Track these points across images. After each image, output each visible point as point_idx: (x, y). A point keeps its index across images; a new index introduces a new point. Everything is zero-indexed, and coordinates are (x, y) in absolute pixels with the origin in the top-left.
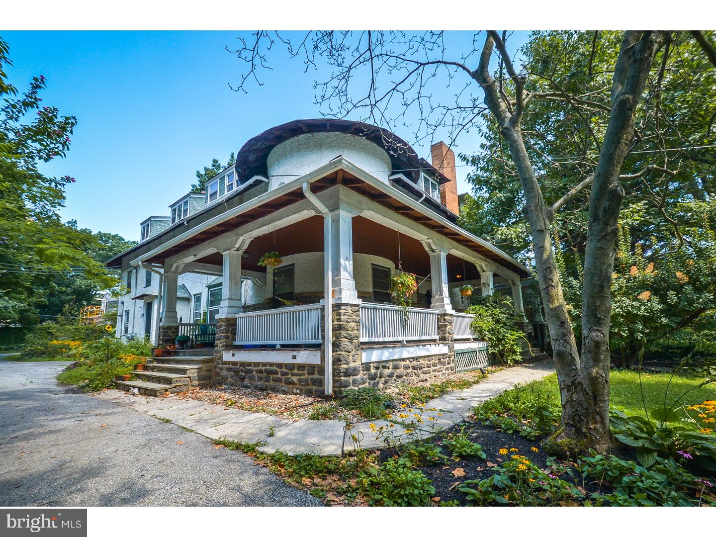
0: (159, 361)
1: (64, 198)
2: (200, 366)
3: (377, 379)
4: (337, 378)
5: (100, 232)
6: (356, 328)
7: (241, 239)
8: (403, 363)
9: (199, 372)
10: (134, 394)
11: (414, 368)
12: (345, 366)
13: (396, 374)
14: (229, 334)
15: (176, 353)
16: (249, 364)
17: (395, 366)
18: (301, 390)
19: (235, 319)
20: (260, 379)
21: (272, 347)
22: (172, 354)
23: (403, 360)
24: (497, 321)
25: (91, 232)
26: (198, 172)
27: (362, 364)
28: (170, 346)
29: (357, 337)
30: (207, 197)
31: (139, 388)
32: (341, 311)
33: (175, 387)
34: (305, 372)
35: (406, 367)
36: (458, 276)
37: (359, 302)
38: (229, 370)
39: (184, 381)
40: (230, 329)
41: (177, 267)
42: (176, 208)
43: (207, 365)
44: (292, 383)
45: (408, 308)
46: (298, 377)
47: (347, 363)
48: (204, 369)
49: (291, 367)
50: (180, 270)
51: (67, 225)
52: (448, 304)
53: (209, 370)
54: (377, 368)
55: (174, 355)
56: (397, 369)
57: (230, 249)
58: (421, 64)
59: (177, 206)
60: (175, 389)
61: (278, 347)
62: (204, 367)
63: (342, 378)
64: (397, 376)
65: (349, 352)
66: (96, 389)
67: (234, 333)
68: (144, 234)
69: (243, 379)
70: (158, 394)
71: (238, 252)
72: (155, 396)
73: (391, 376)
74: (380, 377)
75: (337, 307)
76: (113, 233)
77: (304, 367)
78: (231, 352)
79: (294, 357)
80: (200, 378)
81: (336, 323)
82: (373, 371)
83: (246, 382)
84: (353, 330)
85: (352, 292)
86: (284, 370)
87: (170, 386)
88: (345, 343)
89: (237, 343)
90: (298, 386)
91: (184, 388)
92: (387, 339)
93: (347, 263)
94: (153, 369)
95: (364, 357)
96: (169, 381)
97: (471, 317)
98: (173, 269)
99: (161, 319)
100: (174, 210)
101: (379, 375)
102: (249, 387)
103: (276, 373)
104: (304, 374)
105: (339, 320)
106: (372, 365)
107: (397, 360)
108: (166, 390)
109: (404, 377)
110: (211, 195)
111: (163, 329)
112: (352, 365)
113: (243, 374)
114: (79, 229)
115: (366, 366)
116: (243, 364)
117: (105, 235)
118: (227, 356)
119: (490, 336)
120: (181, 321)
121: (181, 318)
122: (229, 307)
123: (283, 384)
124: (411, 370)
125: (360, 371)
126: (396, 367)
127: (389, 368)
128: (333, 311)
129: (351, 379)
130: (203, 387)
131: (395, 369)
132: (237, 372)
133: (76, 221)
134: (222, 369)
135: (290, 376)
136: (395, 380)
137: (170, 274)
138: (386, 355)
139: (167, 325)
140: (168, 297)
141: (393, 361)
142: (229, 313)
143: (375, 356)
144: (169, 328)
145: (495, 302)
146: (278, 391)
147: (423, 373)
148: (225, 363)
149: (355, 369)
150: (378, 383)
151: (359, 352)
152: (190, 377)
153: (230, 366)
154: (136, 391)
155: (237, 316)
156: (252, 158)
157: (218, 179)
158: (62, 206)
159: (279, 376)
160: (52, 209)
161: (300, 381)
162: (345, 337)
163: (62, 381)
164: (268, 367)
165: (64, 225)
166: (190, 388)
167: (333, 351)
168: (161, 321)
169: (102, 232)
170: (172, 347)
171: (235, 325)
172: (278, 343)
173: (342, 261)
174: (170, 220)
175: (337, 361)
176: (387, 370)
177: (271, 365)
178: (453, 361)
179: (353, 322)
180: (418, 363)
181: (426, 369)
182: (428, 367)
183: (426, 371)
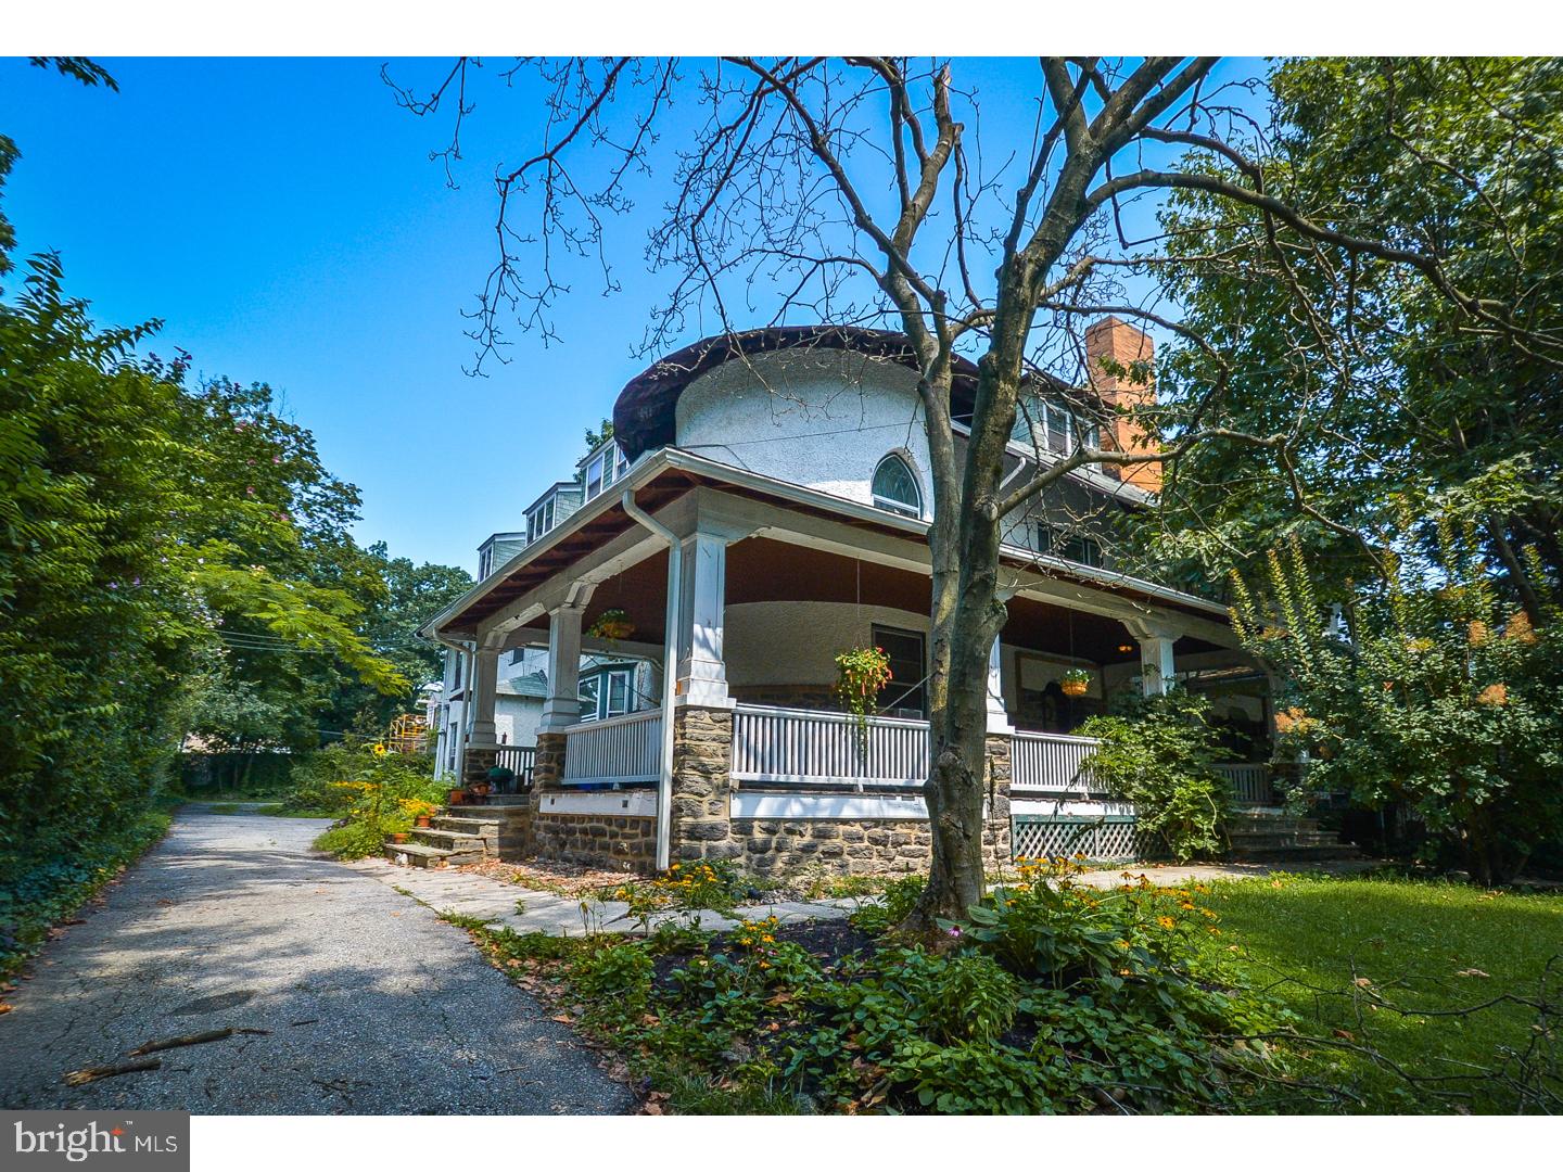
0: (455, 813)
1: (359, 502)
2: (504, 821)
3: (770, 853)
4: (676, 842)
5: (427, 564)
6: (720, 752)
7: (576, 585)
8: (841, 828)
9: (500, 832)
10: (400, 864)
11: (875, 841)
12: (690, 820)
13: (821, 848)
14: (553, 764)
15: (485, 800)
16: (572, 818)
17: (819, 831)
18: (633, 865)
19: (565, 737)
20: (585, 844)
21: (605, 788)
22: (479, 800)
23: (845, 822)
24: (1167, 757)
25: (411, 564)
26: (589, 433)
27: (732, 820)
28: (479, 787)
29: (723, 769)
30: (583, 492)
31: (409, 854)
32: (687, 719)
33: (458, 854)
34: (639, 831)
35: (850, 838)
36: (1123, 649)
37: (732, 703)
38: (548, 829)
39: (475, 845)
40: (556, 754)
41: (496, 638)
42: (538, 513)
43: (517, 819)
44: (620, 852)
45: (870, 720)
46: (629, 841)
47: (695, 815)
48: (511, 826)
49: (622, 822)
50: (501, 645)
51: (370, 553)
52: (995, 713)
53: (521, 830)
54: (771, 831)
55: (483, 804)
56: (825, 837)
57: (559, 606)
58: (818, 262)
59: (536, 512)
60: (457, 858)
61: (616, 787)
62: (512, 822)
63: (683, 841)
64: (823, 853)
65: (702, 795)
66: (354, 856)
67: (562, 764)
68: (482, 570)
69: (563, 845)
70: (429, 864)
71: (576, 611)
72: (425, 867)
73: (808, 849)
74: (779, 849)
75: (682, 711)
76: (450, 566)
77: (638, 822)
78: (550, 796)
79: (625, 804)
80: (503, 843)
81: (679, 741)
82: (759, 836)
83: (567, 851)
84: (714, 754)
85: (717, 686)
86: (614, 828)
87: (451, 853)
88: (693, 778)
89: (565, 781)
90: (629, 858)
91: (472, 857)
92: (809, 779)
93: (709, 632)
94: (440, 825)
95: (736, 807)
96: (449, 843)
97: (1085, 745)
98: (488, 643)
99: (467, 736)
100: (531, 520)
101: (773, 845)
102: (570, 861)
103: (602, 833)
104: (636, 836)
105: (683, 736)
106: (756, 824)
107: (827, 821)
108: (443, 858)
109: (846, 857)
110: (590, 488)
111: (470, 754)
112: (707, 819)
113: (564, 836)
114: (390, 560)
115: (743, 826)
116: (567, 819)
117: (435, 569)
118: (546, 805)
119: (1143, 791)
120: (504, 742)
121: (505, 736)
122: (554, 713)
123: (611, 854)
124: (866, 843)
125: (726, 832)
126: (822, 835)
127: (802, 835)
128: (676, 719)
129: (703, 846)
130: (505, 858)
131: (819, 837)
132: (556, 833)
133: (385, 544)
134: (538, 828)
135: (619, 839)
136: (819, 860)
137: (484, 651)
138: (795, 808)
139: (476, 747)
140: (481, 697)
141: (814, 821)
142: (553, 724)
143: (766, 807)
144: (479, 753)
145: (1173, 710)
146: (604, 867)
147: (903, 854)
148: (543, 817)
149: (713, 827)
150: (773, 860)
151: (724, 798)
152: (485, 840)
153: (549, 822)
154: (403, 858)
155: (568, 730)
156: (644, 413)
157: (603, 454)
158: (356, 518)
159: (607, 839)
160: (340, 524)
161: (632, 846)
162: (694, 768)
163: (318, 846)
164: (595, 824)
165: (366, 553)
166: (486, 859)
167: (673, 793)
168: (467, 741)
169: (431, 564)
170: (483, 788)
171: (564, 746)
172: (616, 780)
173: (697, 628)
174: (525, 538)
175: (676, 810)
176: (798, 837)
177: (599, 818)
178: (1004, 838)
179: (714, 740)
180: (890, 832)
181: (913, 847)
182: (921, 844)
183: (913, 851)
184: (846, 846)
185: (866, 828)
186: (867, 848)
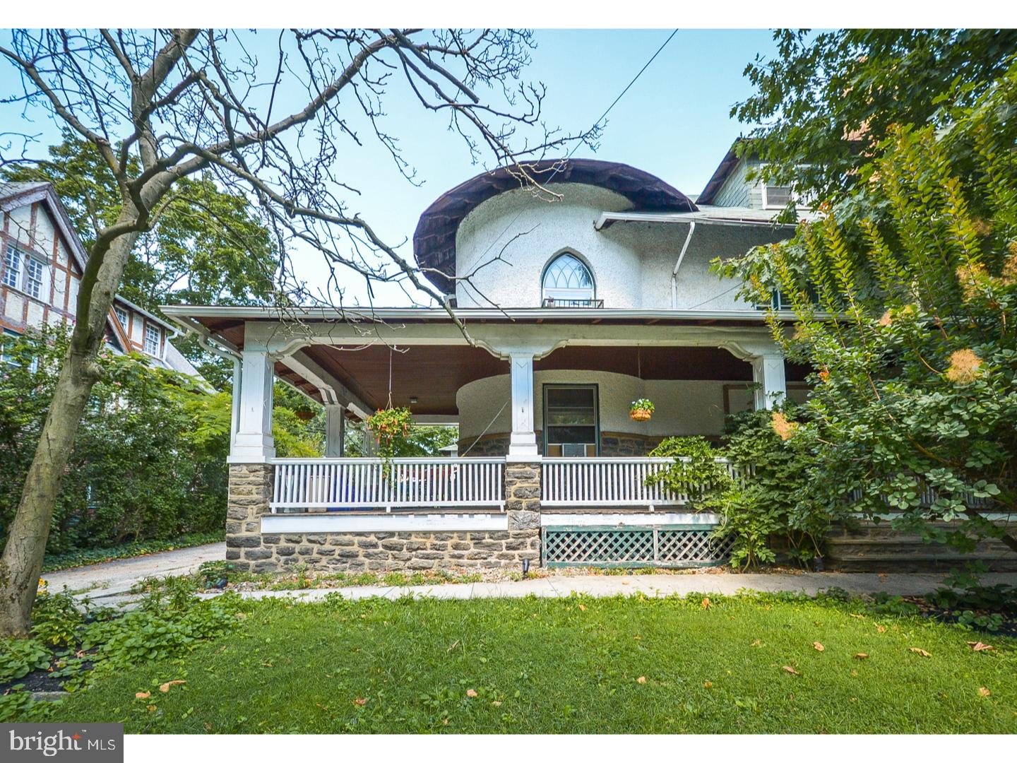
3: (295, 555)
6: (254, 491)
8: (357, 539)
11: (389, 547)
13: (338, 552)
17: (338, 541)
23: (360, 534)
27: (264, 535)
29: (256, 502)
32: (230, 472)
35: (365, 545)
47: (234, 532)
54: (295, 541)
56: (342, 545)
64: (341, 556)
65: (240, 519)
82: (285, 544)
84: (250, 493)
88: (234, 509)
101: (297, 550)
106: (282, 537)
107: (343, 533)
109: (361, 558)
112: (244, 534)
115: (273, 538)
125: (259, 542)
127: (321, 544)
129: (242, 551)
149: (249, 539)
150: (295, 560)
151: (258, 520)
176: (317, 545)
178: (533, 545)
179: (249, 484)
180: (405, 541)
181: (429, 551)
182: (436, 549)
183: (428, 555)
184: (361, 551)
185: (379, 538)
186: (381, 552)
